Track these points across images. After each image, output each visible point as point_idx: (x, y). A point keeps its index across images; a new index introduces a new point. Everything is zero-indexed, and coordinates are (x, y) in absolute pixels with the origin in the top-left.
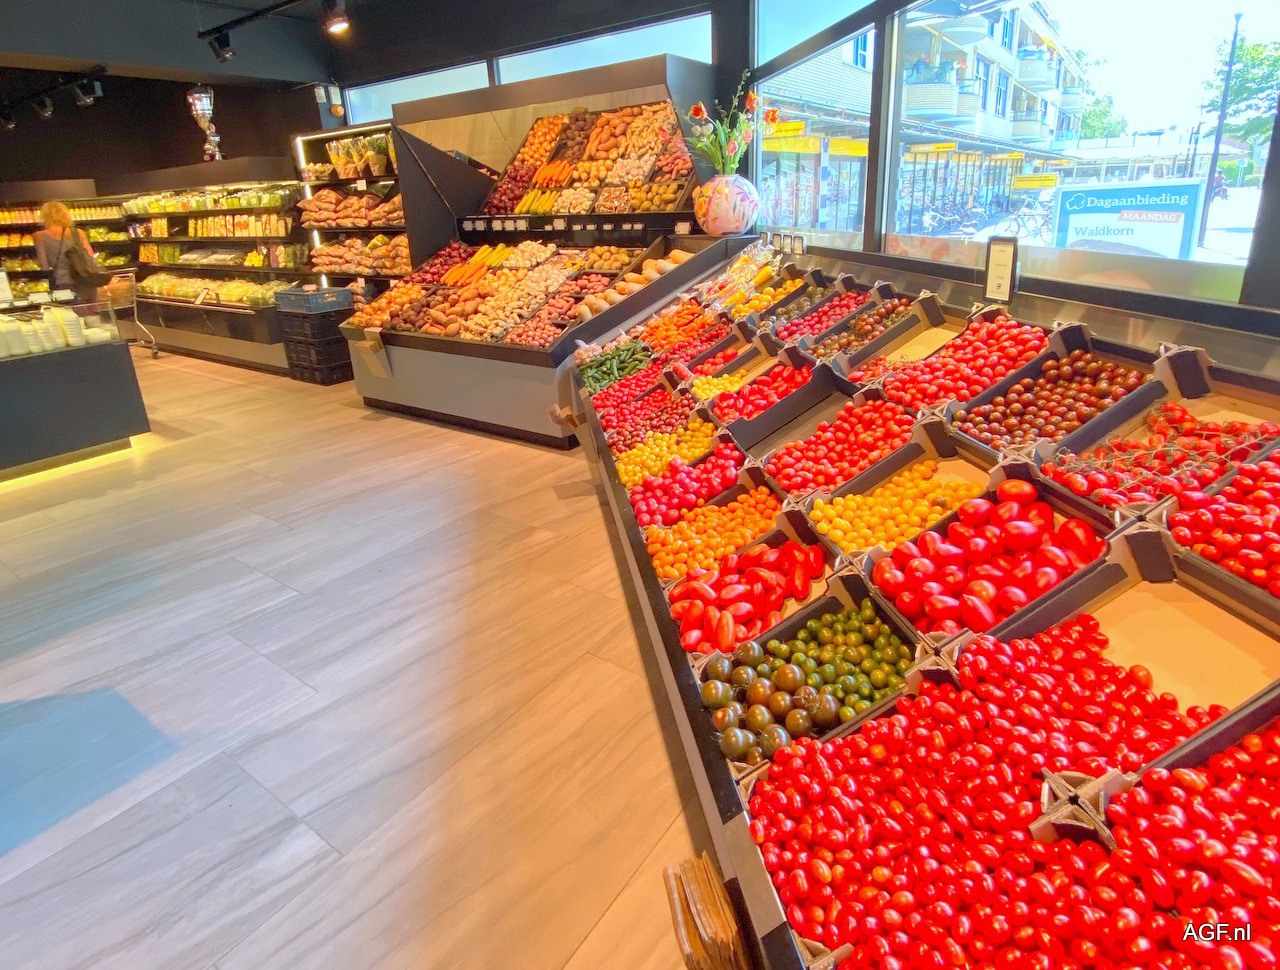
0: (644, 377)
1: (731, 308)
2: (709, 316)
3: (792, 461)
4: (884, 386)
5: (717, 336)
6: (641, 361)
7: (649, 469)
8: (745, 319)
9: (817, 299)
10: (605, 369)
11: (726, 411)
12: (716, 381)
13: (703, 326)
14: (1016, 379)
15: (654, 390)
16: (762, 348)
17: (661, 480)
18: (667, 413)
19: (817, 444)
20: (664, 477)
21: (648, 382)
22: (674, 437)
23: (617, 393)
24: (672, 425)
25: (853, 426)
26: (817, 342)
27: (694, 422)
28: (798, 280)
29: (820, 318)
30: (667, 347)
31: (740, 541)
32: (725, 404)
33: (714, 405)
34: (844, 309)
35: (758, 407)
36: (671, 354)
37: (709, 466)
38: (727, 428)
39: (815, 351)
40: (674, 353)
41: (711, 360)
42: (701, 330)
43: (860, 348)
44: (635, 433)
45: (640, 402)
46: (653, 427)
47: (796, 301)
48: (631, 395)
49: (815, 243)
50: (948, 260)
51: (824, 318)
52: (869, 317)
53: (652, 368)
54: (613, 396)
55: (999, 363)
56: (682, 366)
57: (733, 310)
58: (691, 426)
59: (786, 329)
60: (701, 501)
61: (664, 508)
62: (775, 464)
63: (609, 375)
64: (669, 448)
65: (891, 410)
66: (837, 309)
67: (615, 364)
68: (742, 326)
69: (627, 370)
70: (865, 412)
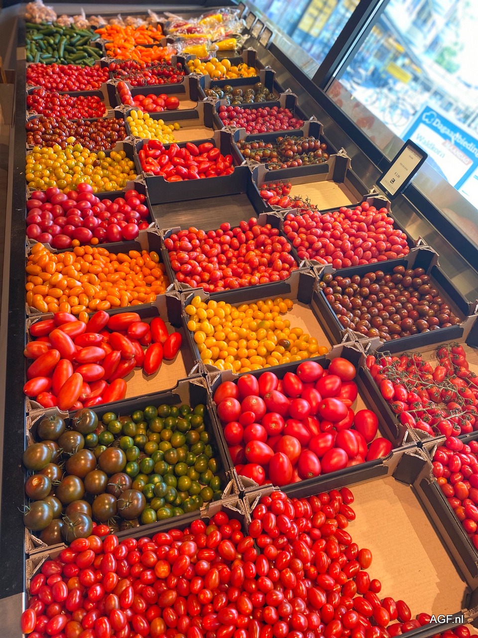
0: (87, 74)
1: (190, 58)
2: (169, 52)
3: (189, 245)
4: (285, 219)
5: (168, 76)
6: (90, 55)
7: (58, 179)
8: (198, 78)
9: (261, 99)
10: (52, 42)
11: (150, 160)
12: (151, 121)
13: (160, 59)
14: (374, 269)
15: (92, 94)
16: (201, 115)
17: (65, 198)
18: (96, 126)
19: (215, 242)
20: (69, 195)
21: (89, 82)
22: (94, 157)
23: (55, 76)
24: (96, 142)
25: (247, 240)
26: (248, 139)
27: (118, 152)
28: (252, 69)
29: (257, 117)
30: (120, 58)
31: (117, 301)
32: (152, 152)
33: (141, 146)
34: (278, 122)
35: (178, 173)
36: (122, 68)
37: (116, 207)
38: (146, 179)
39: (243, 147)
40: (123, 68)
41: (154, 97)
42: (157, 61)
43: (278, 168)
44: (58, 131)
45: (75, 99)
46: (77, 134)
47: (244, 87)
48: (68, 86)
49: (278, 44)
50: (367, 132)
51: (261, 120)
52: (295, 144)
53: (97, 70)
54: (51, 77)
55: (370, 250)
56: (127, 88)
57: (191, 61)
58: (113, 154)
59: (228, 110)
60: (96, 240)
61: (58, 228)
62: (174, 241)
63: (54, 50)
64: (85, 165)
65: (282, 244)
66: (273, 118)
67: (64, 42)
68: (193, 82)
69: (73, 56)
70: (262, 233)
